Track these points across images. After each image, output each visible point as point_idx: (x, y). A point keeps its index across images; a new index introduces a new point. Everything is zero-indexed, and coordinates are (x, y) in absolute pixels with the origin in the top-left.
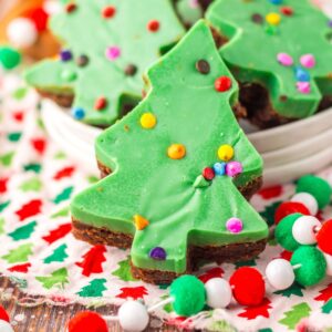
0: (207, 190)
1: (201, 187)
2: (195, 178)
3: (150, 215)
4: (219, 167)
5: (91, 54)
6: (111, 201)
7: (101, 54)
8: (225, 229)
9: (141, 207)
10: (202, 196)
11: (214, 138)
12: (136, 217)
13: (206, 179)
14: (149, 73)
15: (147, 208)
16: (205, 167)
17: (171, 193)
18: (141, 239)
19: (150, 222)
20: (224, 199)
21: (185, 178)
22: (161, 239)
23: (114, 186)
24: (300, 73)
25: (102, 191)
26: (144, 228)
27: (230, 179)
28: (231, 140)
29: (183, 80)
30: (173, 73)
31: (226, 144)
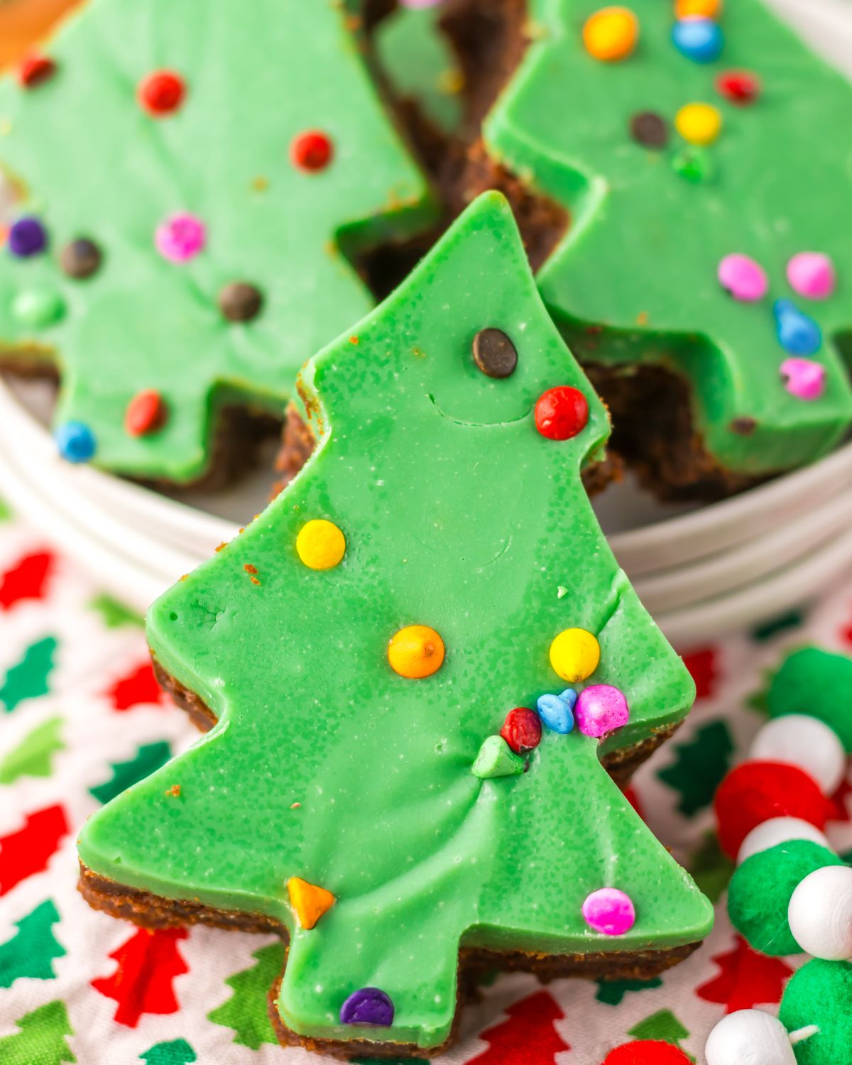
0: (519, 788)
1: (502, 778)
2: (477, 744)
3: (337, 877)
4: (554, 708)
5: (109, 236)
6: (212, 832)
7: (143, 240)
8: (580, 922)
9: (307, 849)
10: (504, 805)
11: (536, 604)
12: (294, 885)
13: (514, 748)
14: (320, 376)
15: (327, 851)
16: (510, 707)
17: (402, 798)
18: (313, 960)
19: (340, 896)
20: (576, 819)
21: (446, 746)
22: (372, 959)
23: (219, 780)
24: (791, 324)
25: (181, 794)
26: (321, 920)
27: (591, 747)
28: (590, 610)
29: (432, 398)
30: (396, 375)
31: (577, 624)
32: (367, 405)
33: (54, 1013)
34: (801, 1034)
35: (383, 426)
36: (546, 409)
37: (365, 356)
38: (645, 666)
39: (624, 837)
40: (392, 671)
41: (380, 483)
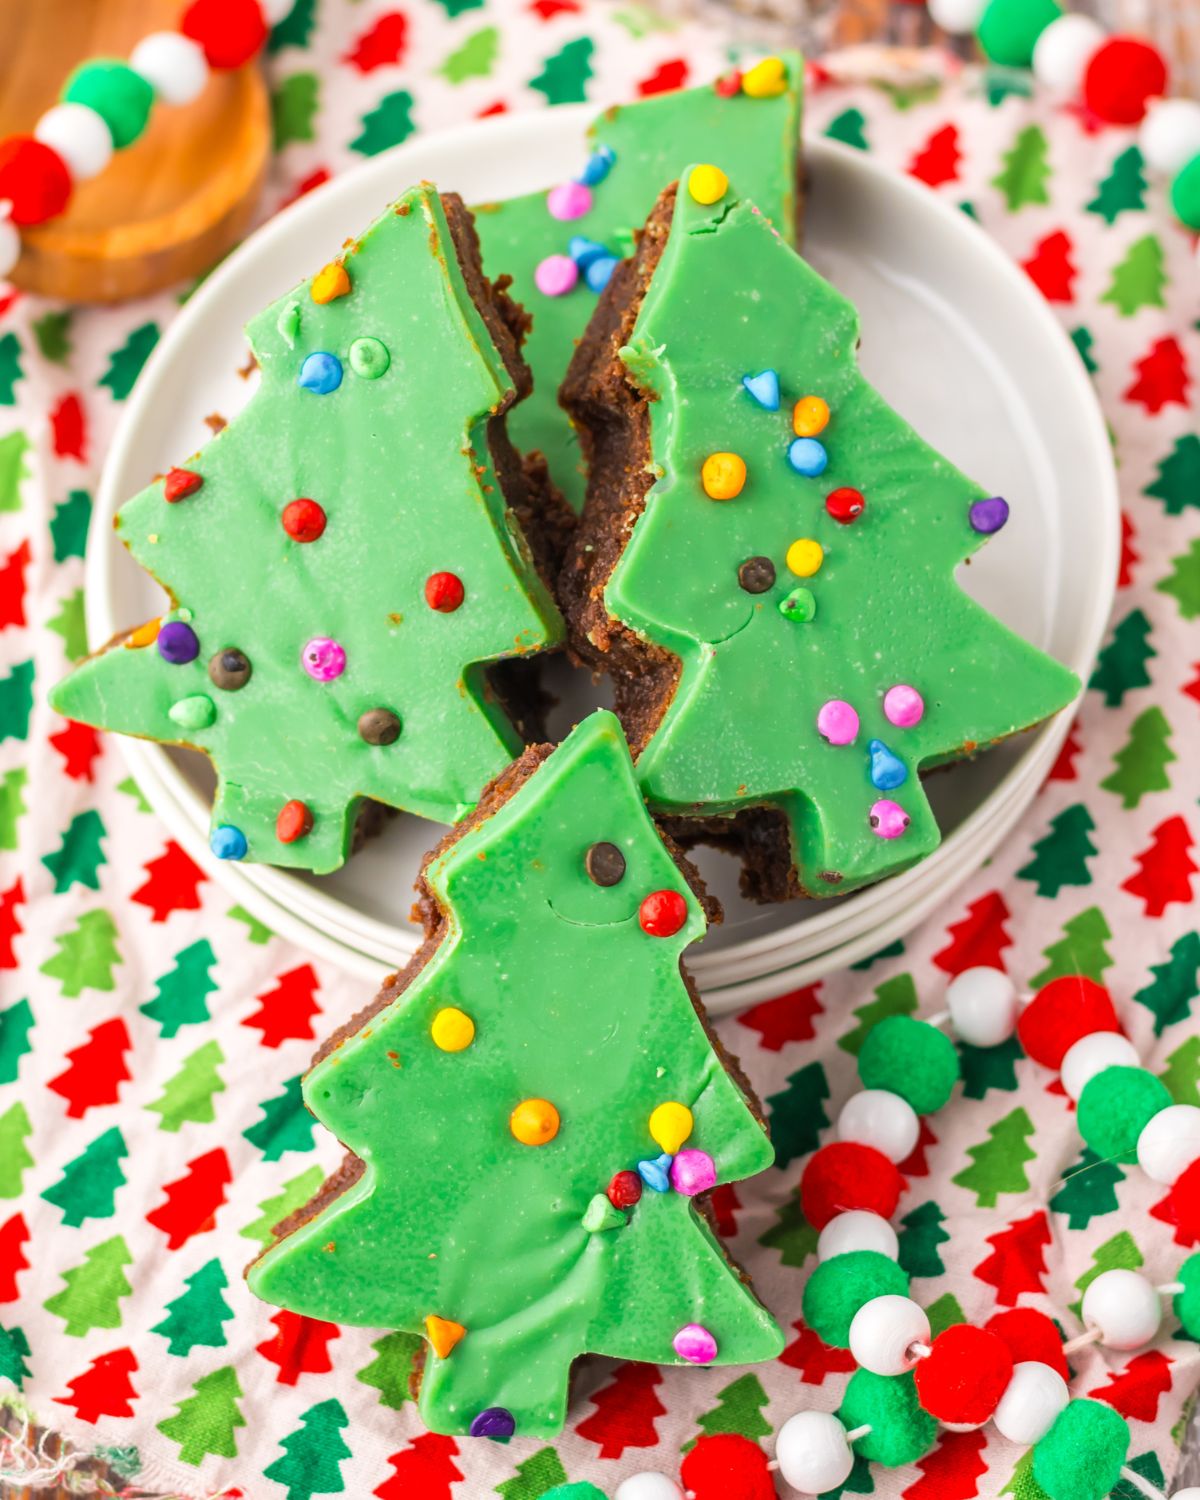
0: (621, 1239)
1: (609, 1232)
2: (585, 1200)
3: (468, 1313)
4: (652, 1172)
6: (361, 1279)
7: (289, 654)
8: (672, 1352)
9: (443, 1291)
10: (608, 1254)
11: (638, 1082)
12: (431, 1323)
13: (616, 1204)
14: (453, 886)
15: (459, 1291)
16: (616, 1171)
17: (525, 1246)
18: (447, 1385)
19: (470, 1328)
20: (669, 1265)
21: (559, 1204)
22: (496, 1383)
23: (368, 1236)
24: (883, 763)
25: (336, 1248)
26: (455, 1351)
27: (684, 1204)
28: (685, 1087)
29: (550, 903)
30: (519, 884)
31: (673, 1098)
32: (495, 910)
33: (225, 1377)
34: (856, 1434)
35: (507, 929)
36: (650, 911)
37: (492, 869)
38: (731, 1136)
39: (710, 1280)
40: (514, 1138)
41: (504, 977)
